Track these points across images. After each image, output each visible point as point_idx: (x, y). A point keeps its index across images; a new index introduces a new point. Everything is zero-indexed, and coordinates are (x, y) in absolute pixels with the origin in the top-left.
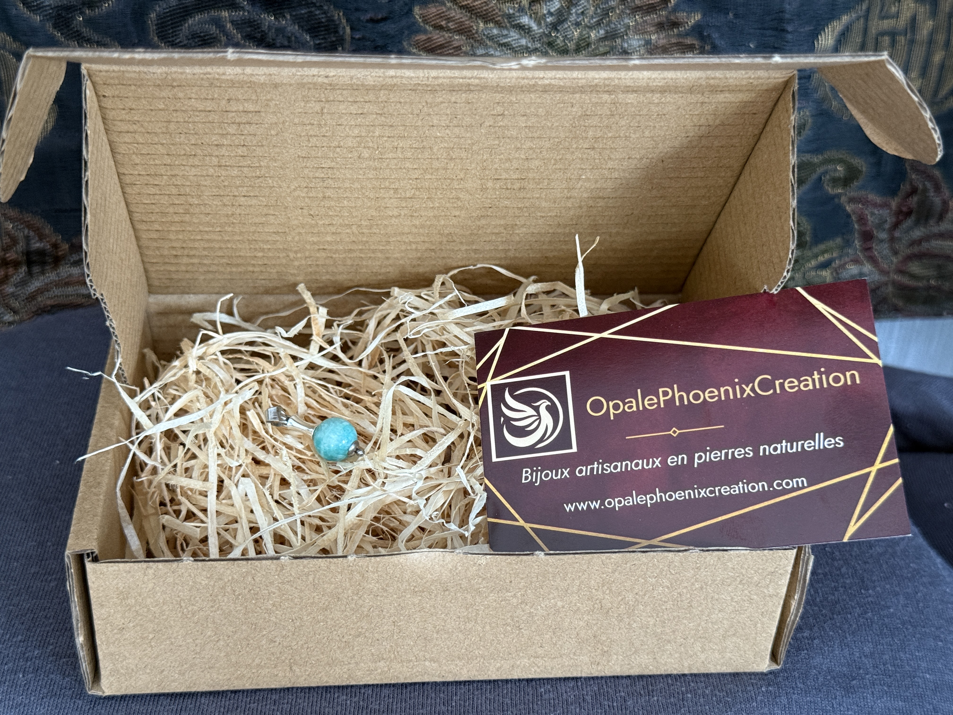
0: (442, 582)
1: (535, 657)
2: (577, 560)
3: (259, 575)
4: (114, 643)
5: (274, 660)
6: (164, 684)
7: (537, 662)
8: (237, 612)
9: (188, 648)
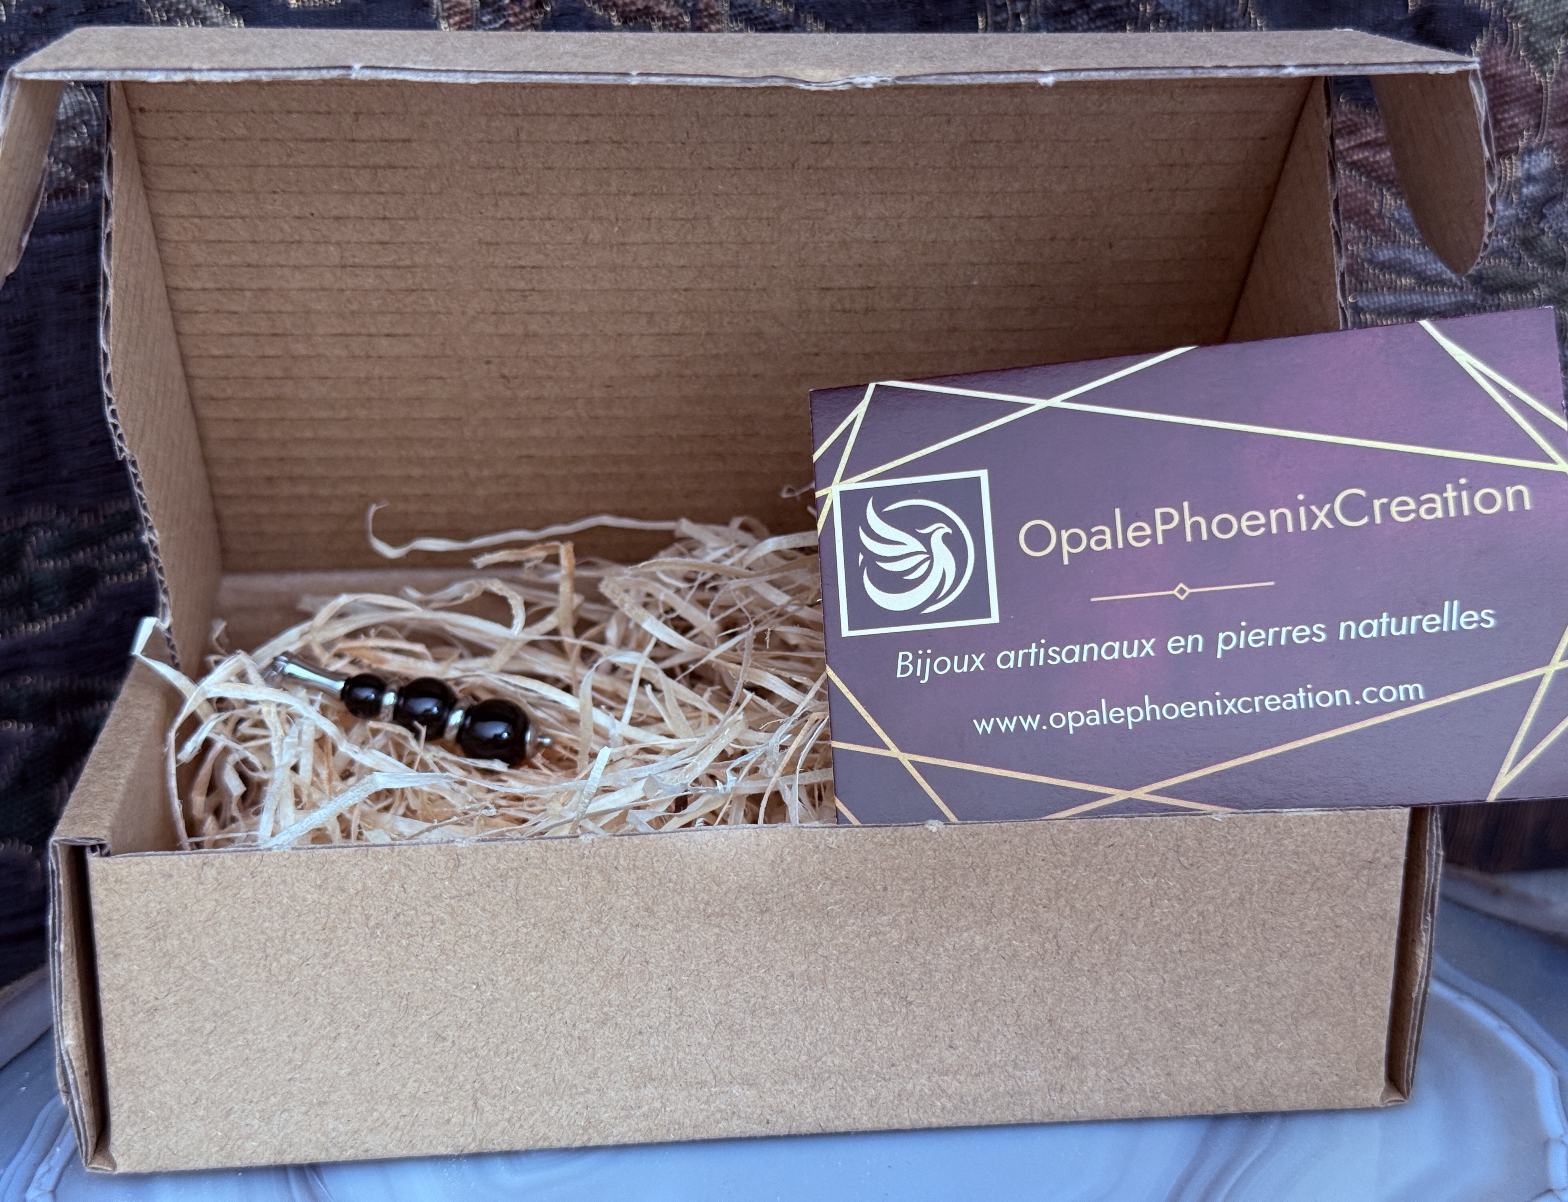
0: (757, 890)
1: (941, 1074)
2: (1005, 836)
3: (415, 878)
4: (137, 1045)
5: (442, 1085)
6: (231, 1142)
7: (944, 1086)
8: (372, 966)
9: (278, 1055)
